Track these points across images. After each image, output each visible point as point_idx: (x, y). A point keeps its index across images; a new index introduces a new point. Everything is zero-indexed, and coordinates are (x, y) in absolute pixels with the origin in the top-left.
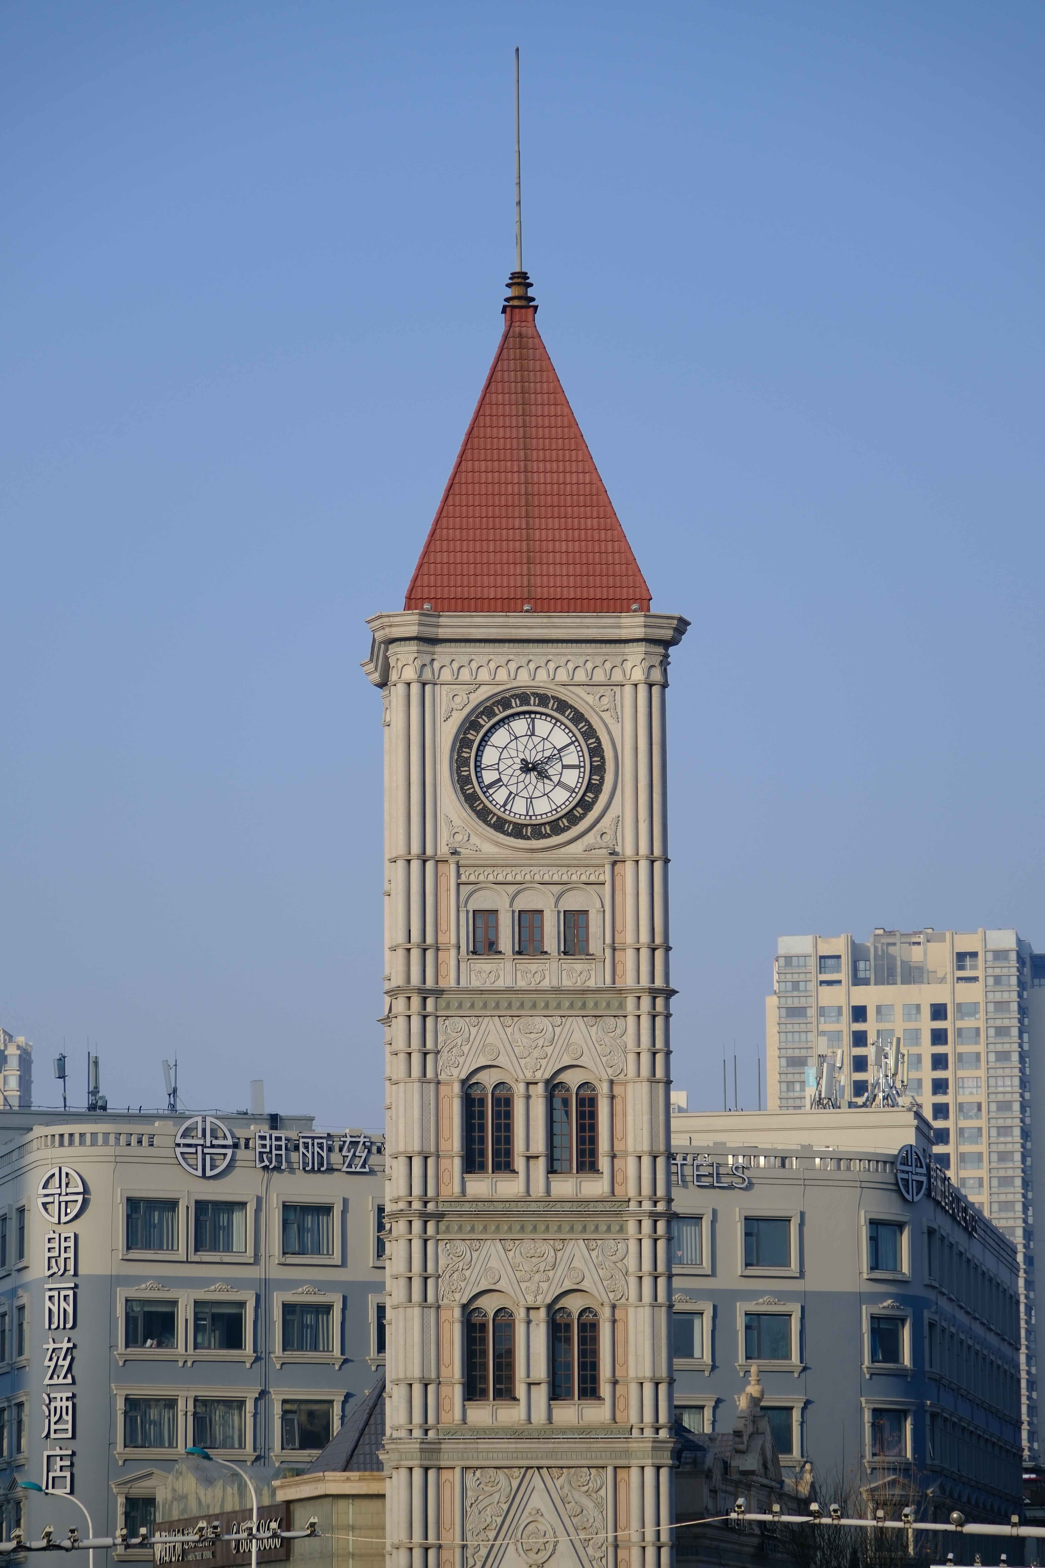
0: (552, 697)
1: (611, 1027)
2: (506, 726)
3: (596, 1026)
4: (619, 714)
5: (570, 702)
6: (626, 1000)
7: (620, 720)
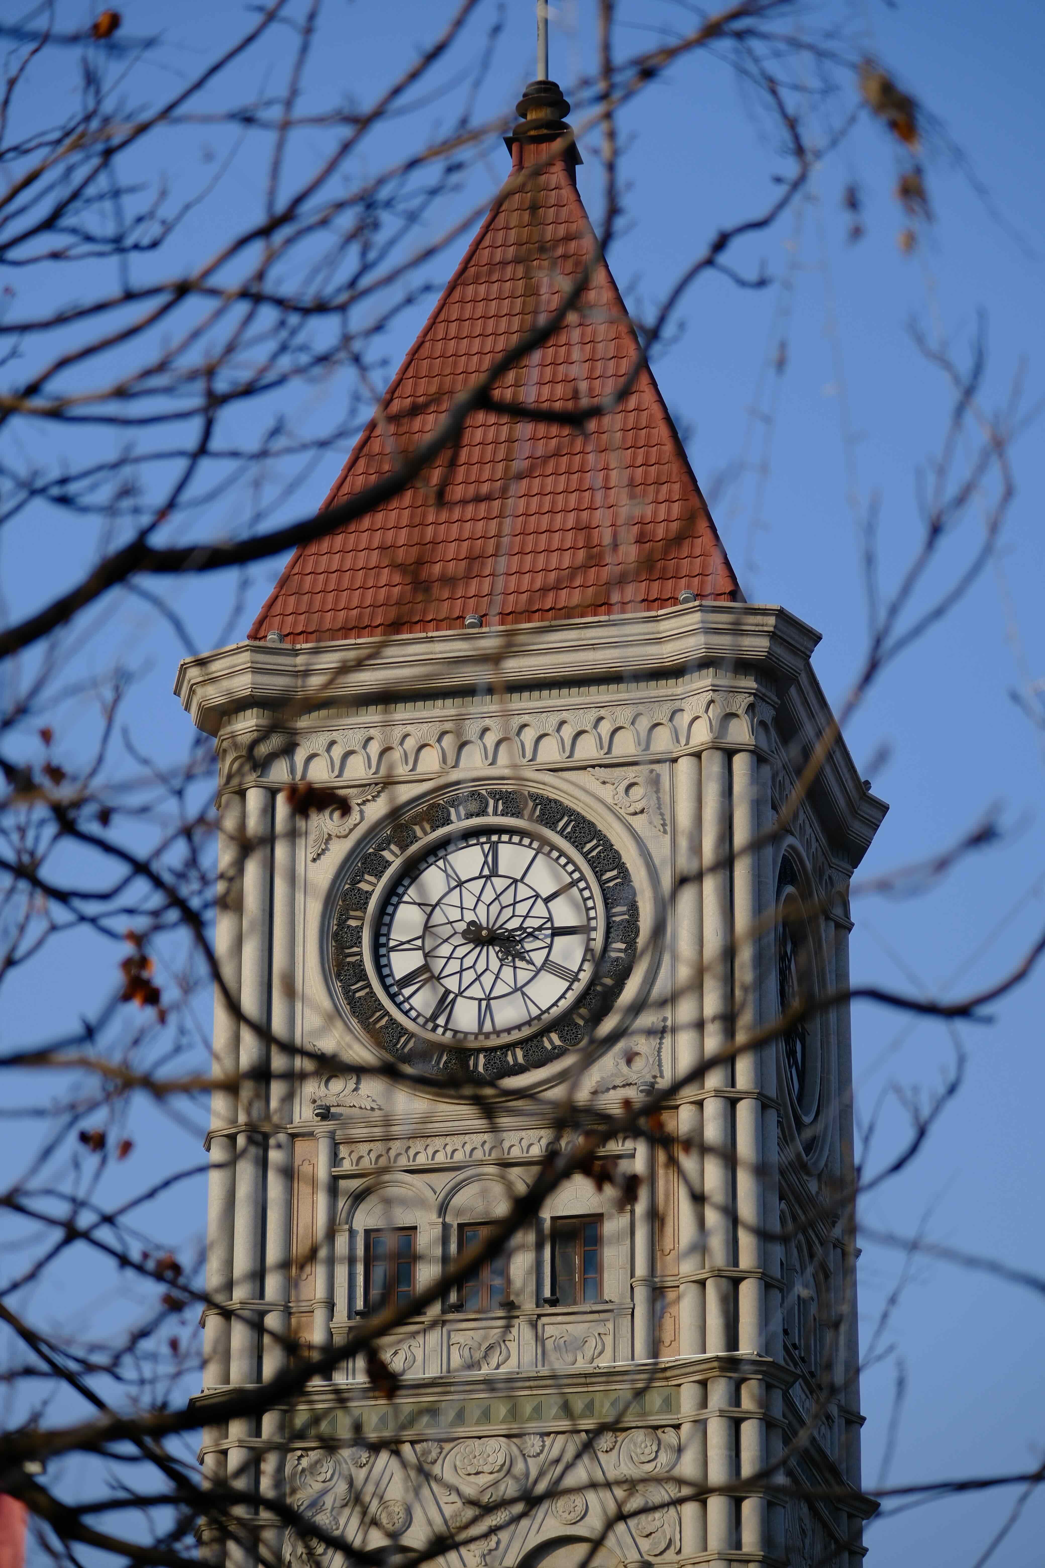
0: (531, 795)
1: (647, 1451)
2: (440, 863)
3: (615, 1451)
4: (668, 817)
5: (566, 802)
6: (679, 1393)
7: (668, 828)
